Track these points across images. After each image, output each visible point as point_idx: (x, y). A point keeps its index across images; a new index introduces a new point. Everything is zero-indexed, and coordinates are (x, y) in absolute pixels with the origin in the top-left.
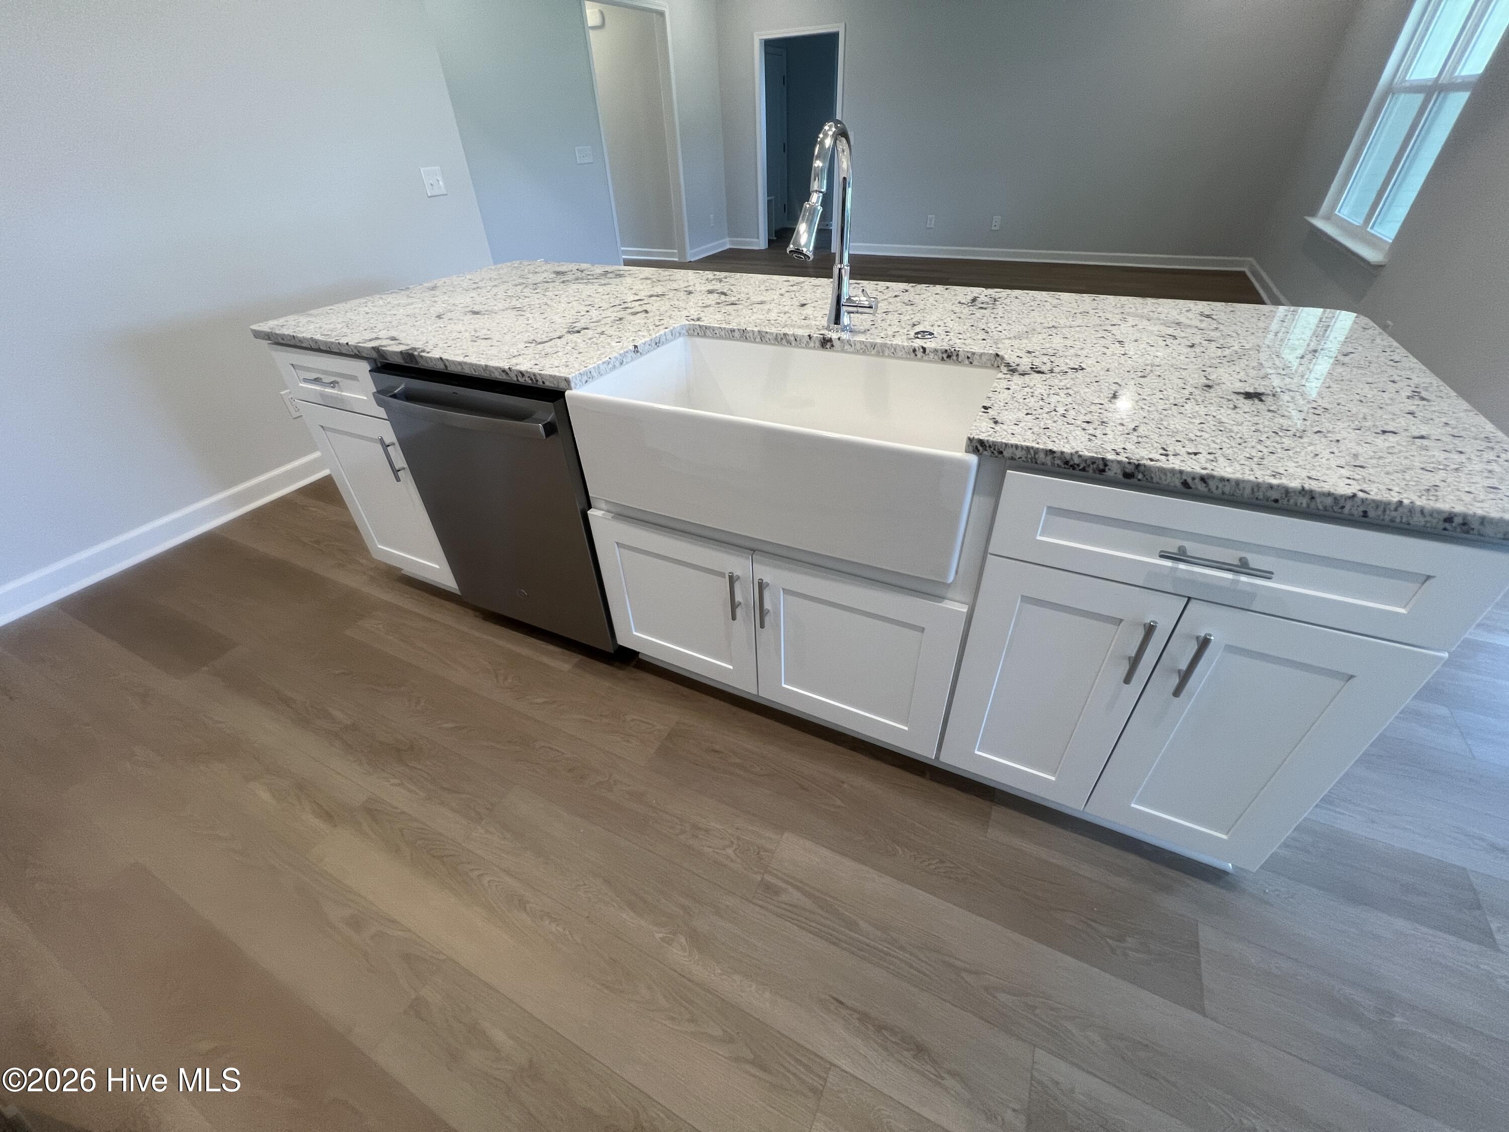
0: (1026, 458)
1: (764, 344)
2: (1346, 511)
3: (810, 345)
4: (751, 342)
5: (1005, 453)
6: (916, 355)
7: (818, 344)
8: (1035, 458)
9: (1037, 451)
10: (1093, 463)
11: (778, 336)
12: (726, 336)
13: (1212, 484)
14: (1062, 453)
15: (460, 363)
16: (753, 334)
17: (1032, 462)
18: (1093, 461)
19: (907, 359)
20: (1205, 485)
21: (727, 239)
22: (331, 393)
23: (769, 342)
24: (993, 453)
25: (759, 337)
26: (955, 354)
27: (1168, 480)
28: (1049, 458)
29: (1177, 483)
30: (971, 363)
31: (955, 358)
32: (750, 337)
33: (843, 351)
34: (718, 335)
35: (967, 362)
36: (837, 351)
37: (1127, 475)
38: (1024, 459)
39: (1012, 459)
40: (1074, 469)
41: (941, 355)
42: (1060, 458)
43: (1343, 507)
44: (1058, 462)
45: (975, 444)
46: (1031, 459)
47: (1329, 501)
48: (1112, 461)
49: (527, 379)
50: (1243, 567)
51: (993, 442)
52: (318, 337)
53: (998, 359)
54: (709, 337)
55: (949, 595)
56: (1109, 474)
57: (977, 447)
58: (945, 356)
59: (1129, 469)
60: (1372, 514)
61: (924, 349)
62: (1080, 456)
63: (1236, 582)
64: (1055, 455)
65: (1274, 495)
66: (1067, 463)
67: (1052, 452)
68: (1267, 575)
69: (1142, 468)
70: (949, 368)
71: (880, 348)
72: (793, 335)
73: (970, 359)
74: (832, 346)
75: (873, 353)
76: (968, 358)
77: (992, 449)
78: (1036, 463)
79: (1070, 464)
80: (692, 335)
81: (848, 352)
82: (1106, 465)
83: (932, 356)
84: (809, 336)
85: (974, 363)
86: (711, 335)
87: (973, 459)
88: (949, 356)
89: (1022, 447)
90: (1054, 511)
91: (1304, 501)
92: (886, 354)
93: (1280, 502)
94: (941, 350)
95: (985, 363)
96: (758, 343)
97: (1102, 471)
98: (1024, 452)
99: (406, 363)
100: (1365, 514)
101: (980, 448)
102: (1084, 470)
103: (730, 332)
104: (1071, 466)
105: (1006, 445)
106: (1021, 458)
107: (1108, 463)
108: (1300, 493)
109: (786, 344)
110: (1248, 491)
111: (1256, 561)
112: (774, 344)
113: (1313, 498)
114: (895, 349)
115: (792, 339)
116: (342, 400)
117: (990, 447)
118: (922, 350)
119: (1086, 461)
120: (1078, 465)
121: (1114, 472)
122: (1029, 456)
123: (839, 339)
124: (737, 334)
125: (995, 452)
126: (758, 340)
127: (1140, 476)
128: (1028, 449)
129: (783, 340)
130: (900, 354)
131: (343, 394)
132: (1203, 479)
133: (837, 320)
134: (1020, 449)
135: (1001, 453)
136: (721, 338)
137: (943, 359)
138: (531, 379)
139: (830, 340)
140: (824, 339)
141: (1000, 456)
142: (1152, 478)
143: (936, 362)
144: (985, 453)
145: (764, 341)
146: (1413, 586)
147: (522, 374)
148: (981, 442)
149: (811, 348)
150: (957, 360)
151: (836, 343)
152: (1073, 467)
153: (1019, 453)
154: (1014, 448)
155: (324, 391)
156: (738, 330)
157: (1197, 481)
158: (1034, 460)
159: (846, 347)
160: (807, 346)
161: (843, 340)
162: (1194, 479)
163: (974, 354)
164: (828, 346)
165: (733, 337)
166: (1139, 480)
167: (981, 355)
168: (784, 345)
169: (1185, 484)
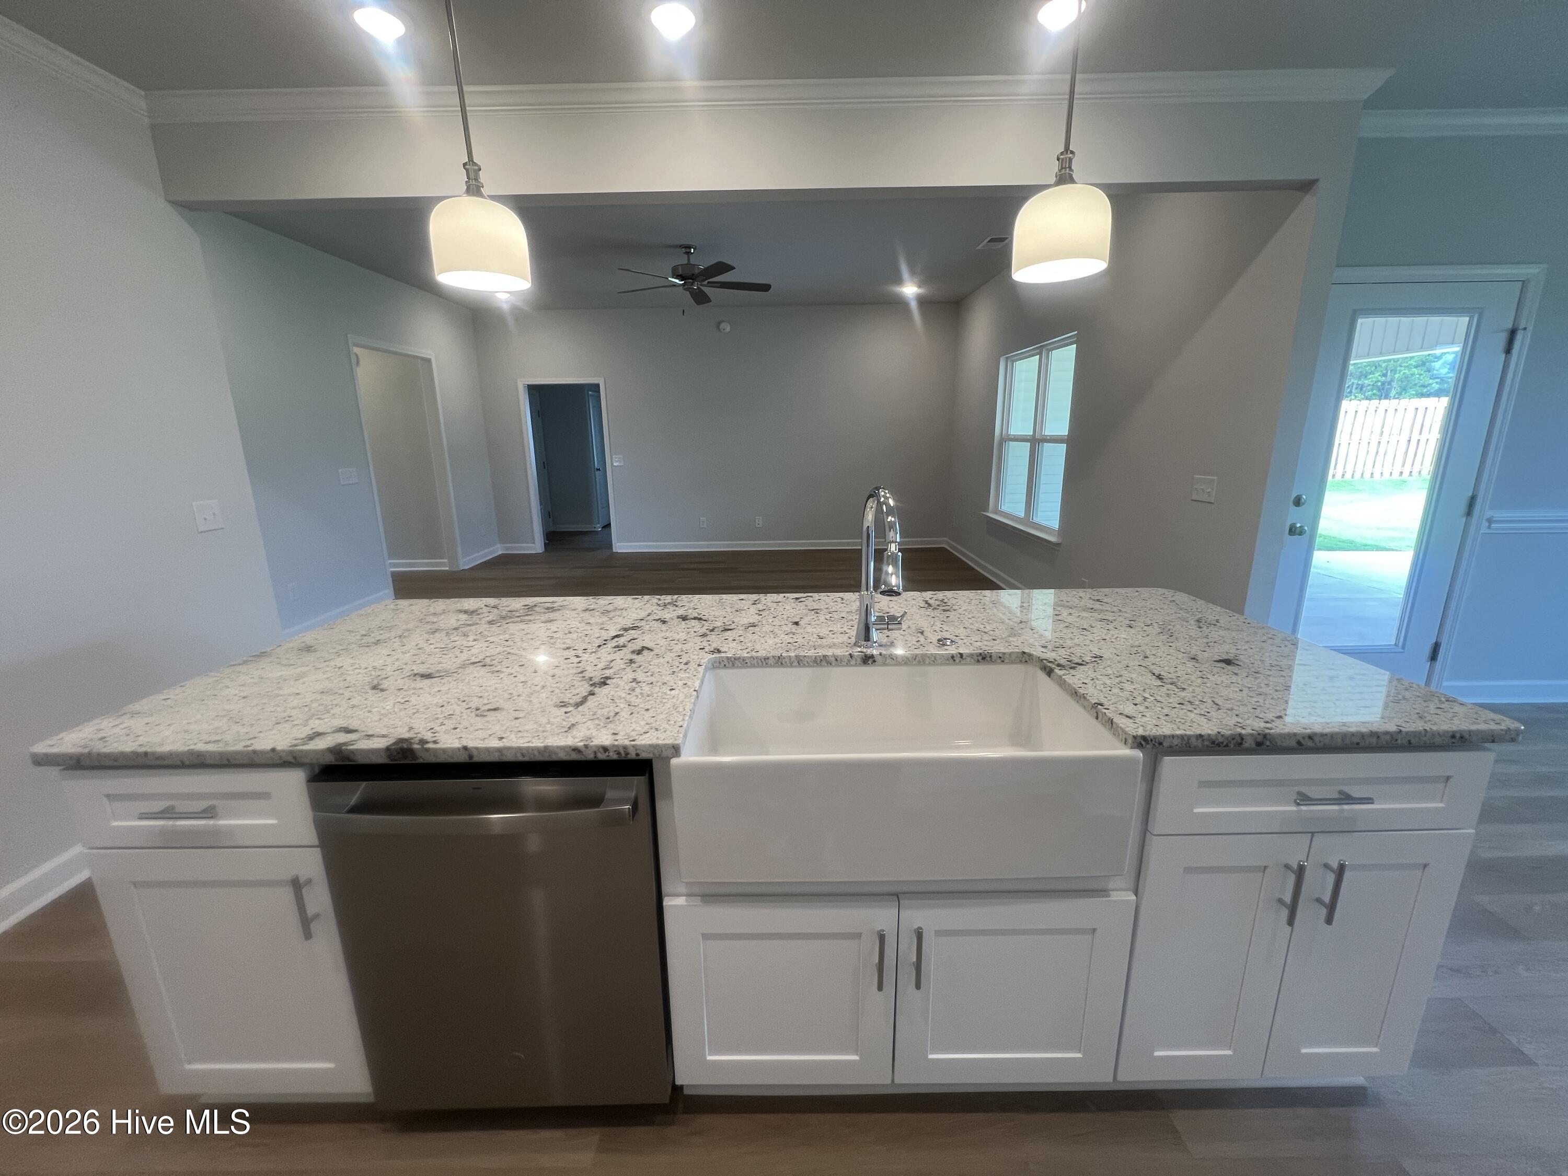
0: (1182, 744)
1: (802, 667)
2: (1399, 742)
3: (852, 663)
4: (787, 667)
5: (1165, 744)
6: (954, 660)
7: (859, 661)
8: (1188, 743)
9: (1189, 737)
10: (1233, 739)
11: (818, 658)
12: (758, 664)
13: (1316, 739)
14: (1209, 735)
15: (499, 750)
16: (790, 659)
17: (1187, 747)
18: (1233, 737)
19: (947, 664)
20: (1311, 741)
21: (499, 546)
22: (191, 826)
23: (807, 665)
24: (1154, 745)
25: (796, 662)
26: (988, 656)
27: (1286, 743)
28: (1200, 741)
29: (1294, 744)
30: (1003, 661)
31: (989, 659)
32: (786, 662)
33: (885, 664)
34: (749, 664)
35: (999, 661)
36: (879, 665)
37: (1259, 744)
38: (1180, 745)
39: (1171, 747)
40: (1219, 746)
41: (976, 658)
42: (1208, 740)
43: (1397, 740)
44: (1206, 743)
45: (1139, 740)
46: (1186, 744)
47: (1388, 738)
48: (1247, 735)
49: (611, 754)
50: (1346, 798)
51: (1154, 736)
52: (201, 747)
53: (1025, 655)
54: (738, 667)
55: (1111, 885)
56: (1246, 745)
57: (1141, 743)
58: (980, 658)
59: (1260, 739)
60: (1413, 741)
61: (961, 655)
62: (1223, 736)
63: (1342, 811)
64: (1204, 738)
65: (1356, 740)
66: (1213, 743)
67: (1201, 736)
68: (1369, 801)
69: (1268, 736)
70: (984, 668)
71: (921, 659)
72: (834, 656)
73: (1002, 659)
74: (874, 661)
75: (914, 663)
76: (1000, 657)
77: (1153, 742)
78: (1190, 747)
79: (1216, 743)
80: (718, 668)
81: (891, 665)
82: (1242, 739)
83: (969, 659)
84: (850, 654)
85: (1005, 661)
86: (740, 665)
87: (1138, 754)
88: (984, 658)
89: (1178, 736)
90: (1203, 784)
91: (1374, 740)
92: (927, 663)
93: (1361, 744)
94: (976, 653)
95: (1015, 660)
96: (796, 667)
97: (1241, 744)
98: (1180, 740)
99: (392, 761)
100: (1410, 742)
101: (1143, 743)
102: (1227, 746)
103: (763, 660)
104: (1217, 744)
105: (1165, 736)
106: (1177, 745)
107: (1244, 737)
108: (1371, 735)
109: (826, 665)
110: (1340, 740)
111: (1355, 792)
112: (813, 666)
113: (1378, 737)
114: (935, 658)
115: (833, 659)
116: (217, 832)
117: (1151, 740)
118: (959, 656)
119: (1227, 739)
120: (1222, 743)
121: (1249, 743)
122: (1184, 742)
123: (881, 654)
124: (771, 661)
125: (1156, 744)
126: (796, 664)
127: (1268, 743)
128: (1182, 737)
129: (823, 661)
130: (939, 661)
131: (222, 822)
132: (1310, 737)
133: (867, 638)
134: (1176, 738)
135: (1161, 744)
136: (753, 666)
137: (978, 661)
138: (619, 753)
139: (872, 656)
140: (866, 656)
141: (1161, 746)
142: (1276, 743)
143: (974, 664)
144: (1148, 746)
145: (801, 664)
146: (1441, 786)
147: (605, 749)
148: (1144, 738)
149: (852, 666)
150: (991, 660)
151: (878, 659)
152: (1218, 745)
153: (1176, 742)
154: (1171, 738)
155: (175, 826)
156: (773, 657)
157: (1307, 739)
158: (1188, 745)
159: (888, 661)
160: (848, 664)
161: (885, 655)
162: (1304, 738)
163: (1004, 654)
164: (870, 662)
165: (766, 664)
166: (1268, 746)
167: (1010, 654)
168: (824, 666)
169: (1299, 743)
